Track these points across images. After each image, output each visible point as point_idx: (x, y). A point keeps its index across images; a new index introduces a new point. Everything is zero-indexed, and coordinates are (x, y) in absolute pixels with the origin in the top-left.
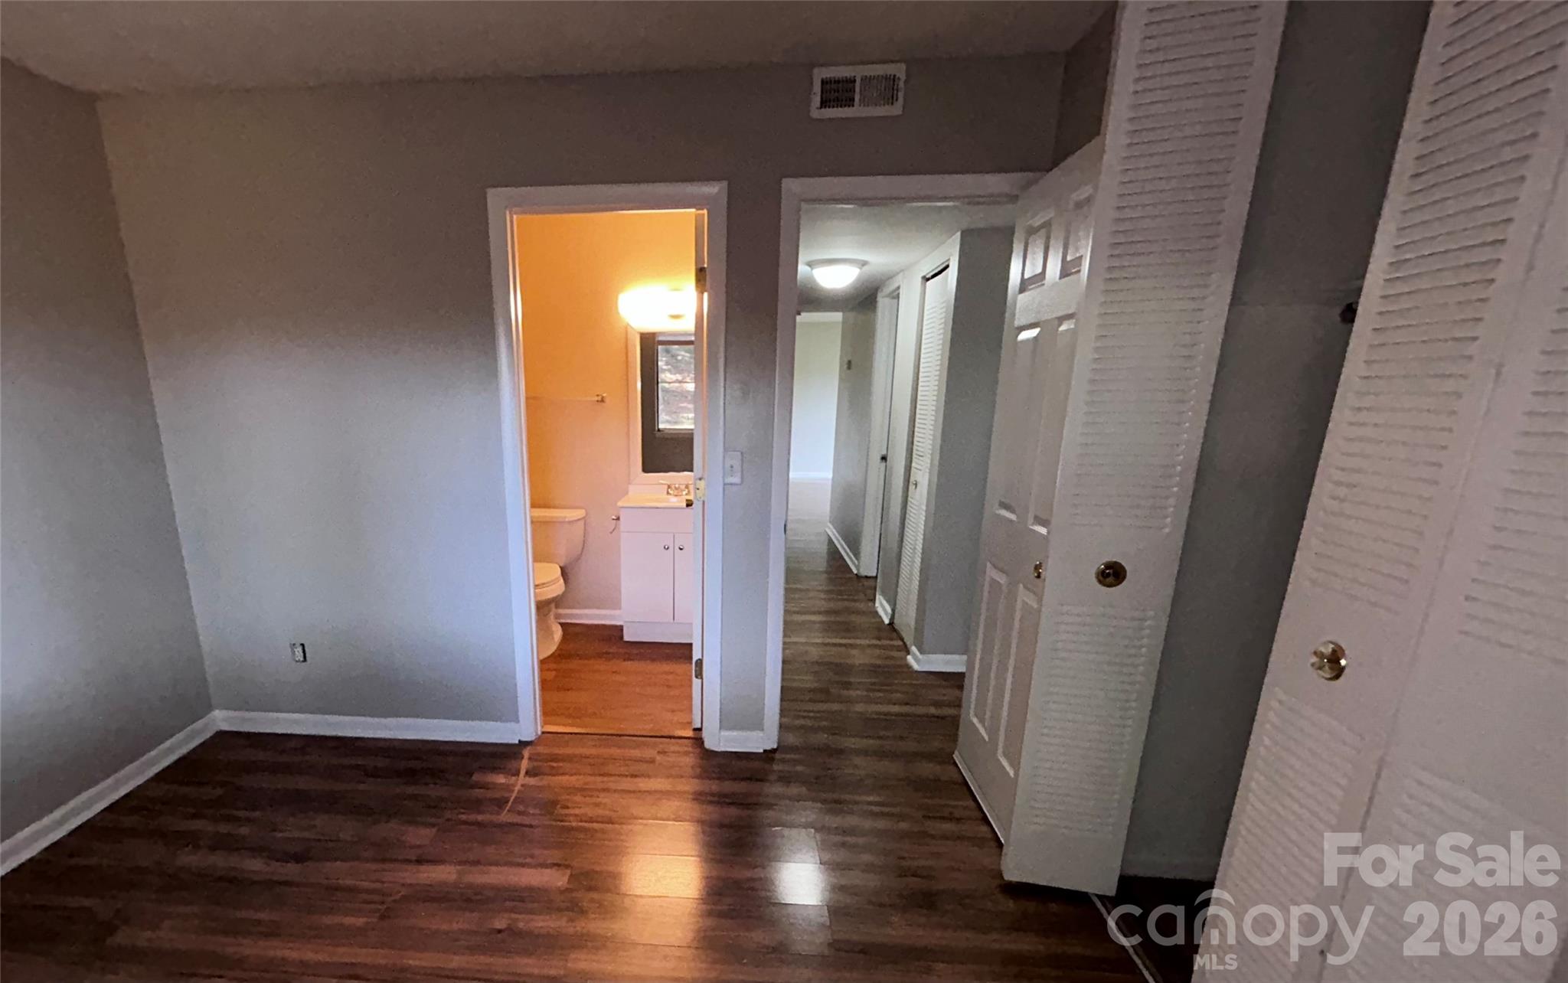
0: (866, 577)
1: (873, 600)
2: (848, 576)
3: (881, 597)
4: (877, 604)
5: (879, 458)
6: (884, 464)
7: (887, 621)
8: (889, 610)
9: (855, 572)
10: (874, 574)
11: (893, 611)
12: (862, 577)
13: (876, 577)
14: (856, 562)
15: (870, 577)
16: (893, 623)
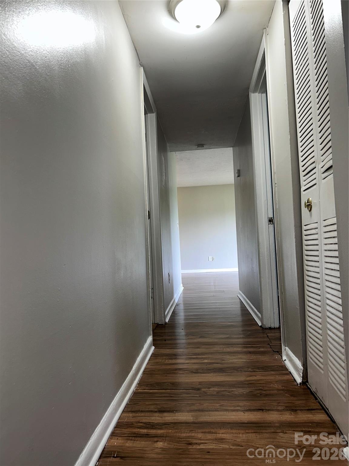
0: (270, 328)
1: (280, 353)
2: (254, 328)
3: (287, 348)
4: (284, 358)
5: (267, 221)
6: (271, 226)
7: (299, 380)
8: (300, 366)
9: (260, 324)
10: (277, 325)
11: (305, 365)
12: (266, 329)
13: (279, 328)
14: (260, 315)
15: (274, 328)
16: (307, 382)
